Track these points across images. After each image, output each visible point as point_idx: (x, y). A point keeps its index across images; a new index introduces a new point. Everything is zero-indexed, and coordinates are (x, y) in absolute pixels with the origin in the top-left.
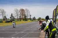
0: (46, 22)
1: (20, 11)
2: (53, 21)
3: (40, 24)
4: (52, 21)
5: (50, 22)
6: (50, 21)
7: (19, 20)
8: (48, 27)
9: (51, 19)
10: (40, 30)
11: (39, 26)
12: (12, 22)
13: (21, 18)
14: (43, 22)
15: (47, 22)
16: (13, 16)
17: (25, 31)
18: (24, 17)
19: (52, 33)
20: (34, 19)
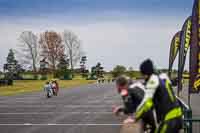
0: (145, 84)
1: (41, 42)
2: (168, 81)
3: (120, 91)
4: (165, 80)
5: (157, 83)
6: (160, 80)
7: (40, 76)
8: (150, 104)
9: (164, 71)
10: (122, 113)
11: (116, 99)
12: (10, 83)
13: (47, 66)
14: (131, 83)
15: (149, 85)
16: (16, 58)
17: (62, 117)
18: (57, 62)
19: (165, 127)
20: (98, 71)
